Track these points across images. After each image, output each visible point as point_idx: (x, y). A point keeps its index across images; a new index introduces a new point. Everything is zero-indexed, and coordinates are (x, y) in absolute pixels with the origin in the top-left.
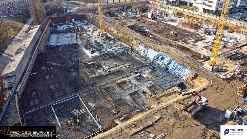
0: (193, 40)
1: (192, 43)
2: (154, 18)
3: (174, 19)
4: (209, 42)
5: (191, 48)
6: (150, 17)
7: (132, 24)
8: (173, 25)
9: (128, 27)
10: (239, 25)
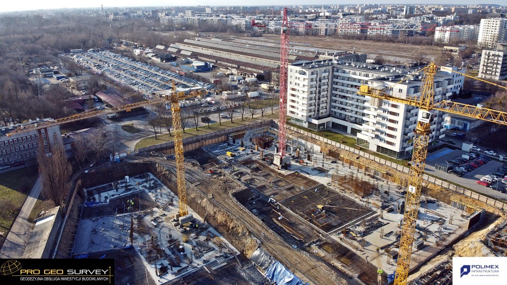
0: (361, 229)
1: (359, 235)
2: (286, 166)
3: (323, 166)
4: (392, 232)
5: (358, 253)
6: (278, 164)
7: (244, 187)
8: (323, 185)
9: (235, 195)
10: (447, 187)
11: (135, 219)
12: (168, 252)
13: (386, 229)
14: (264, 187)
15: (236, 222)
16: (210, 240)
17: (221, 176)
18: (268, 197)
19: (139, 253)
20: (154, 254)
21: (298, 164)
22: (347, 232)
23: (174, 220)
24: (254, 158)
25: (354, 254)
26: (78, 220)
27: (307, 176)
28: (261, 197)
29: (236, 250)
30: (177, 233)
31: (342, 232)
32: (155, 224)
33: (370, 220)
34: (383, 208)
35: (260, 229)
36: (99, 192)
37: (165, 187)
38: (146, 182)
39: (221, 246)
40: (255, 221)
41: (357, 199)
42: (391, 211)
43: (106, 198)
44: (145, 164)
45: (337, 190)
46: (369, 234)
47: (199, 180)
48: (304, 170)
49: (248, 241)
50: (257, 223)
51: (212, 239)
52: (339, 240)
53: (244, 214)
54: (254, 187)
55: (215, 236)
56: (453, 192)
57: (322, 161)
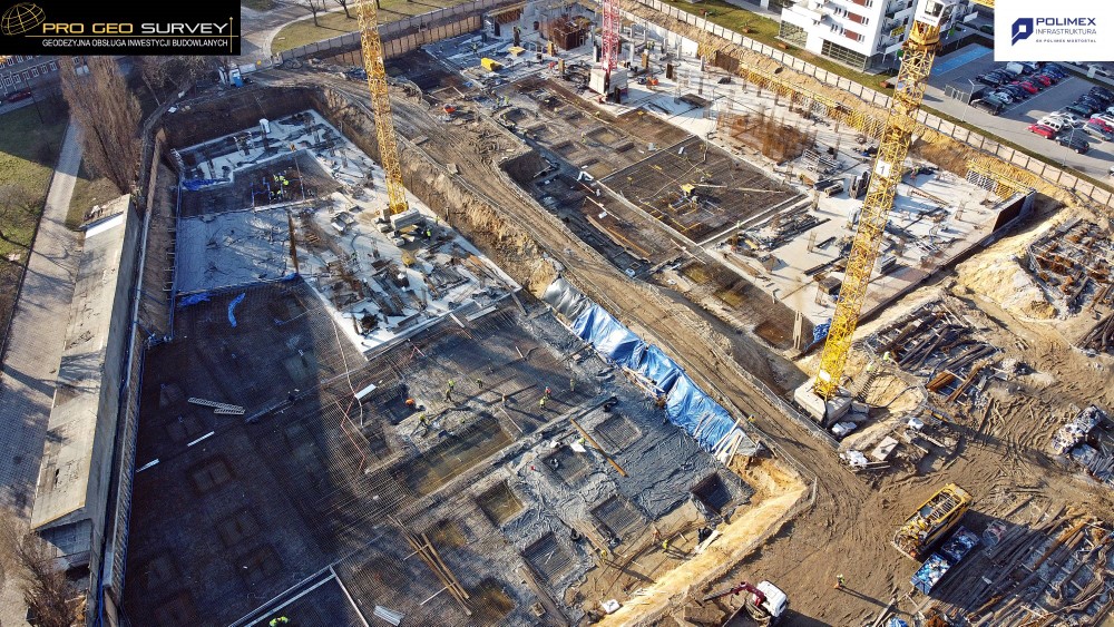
0: (769, 233)
1: (763, 247)
2: (617, 95)
3: (700, 91)
4: (833, 239)
5: (759, 283)
6: (601, 89)
7: (524, 149)
8: (696, 138)
9: (506, 166)
10: (964, 139)
11: (296, 216)
12: (377, 288)
13: (822, 233)
14: (567, 146)
15: (510, 226)
16: (460, 263)
17: (472, 120)
18: (577, 170)
19: (314, 289)
20: (348, 290)
21: (644, 88)
22: (739, 240)
23: (381, 221)
24: (545, 75)
25: (750, 286)
26: (175, 221)
27: (664, 117)
28: (562, 170)
29: (512, 282)
30: (389, 247)
31: (730, 242)
32: (341, 229)
33: (790, 214)
34: (821, 186)
35: (560, 240)
36: (209, 155)
37: (351, 146)
38: (308, 131)
39: (482, 275)
40: (550, 224)
41: (767, 167)
42: (837, 192)
43: (226, 169)
44: (299, 90)
45: (728, 149)
46: (785, 243)
47: (424, 131)
48: (658, 102)
49: (537, 265)
50: (553, 226)
51: (463, 260)
52: (721, 259)
53: (527, 210)
54: (547, 146)
55: (468, 254)
56: (975, 149)
57: (698, 80)
